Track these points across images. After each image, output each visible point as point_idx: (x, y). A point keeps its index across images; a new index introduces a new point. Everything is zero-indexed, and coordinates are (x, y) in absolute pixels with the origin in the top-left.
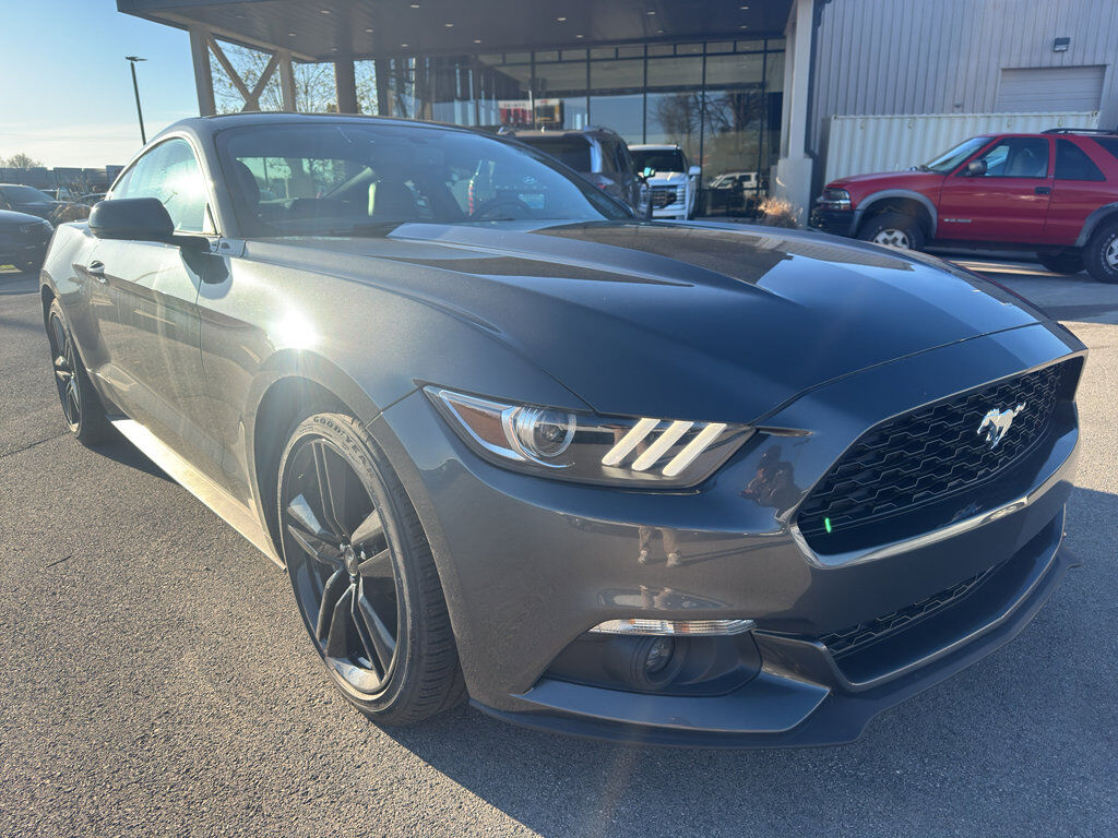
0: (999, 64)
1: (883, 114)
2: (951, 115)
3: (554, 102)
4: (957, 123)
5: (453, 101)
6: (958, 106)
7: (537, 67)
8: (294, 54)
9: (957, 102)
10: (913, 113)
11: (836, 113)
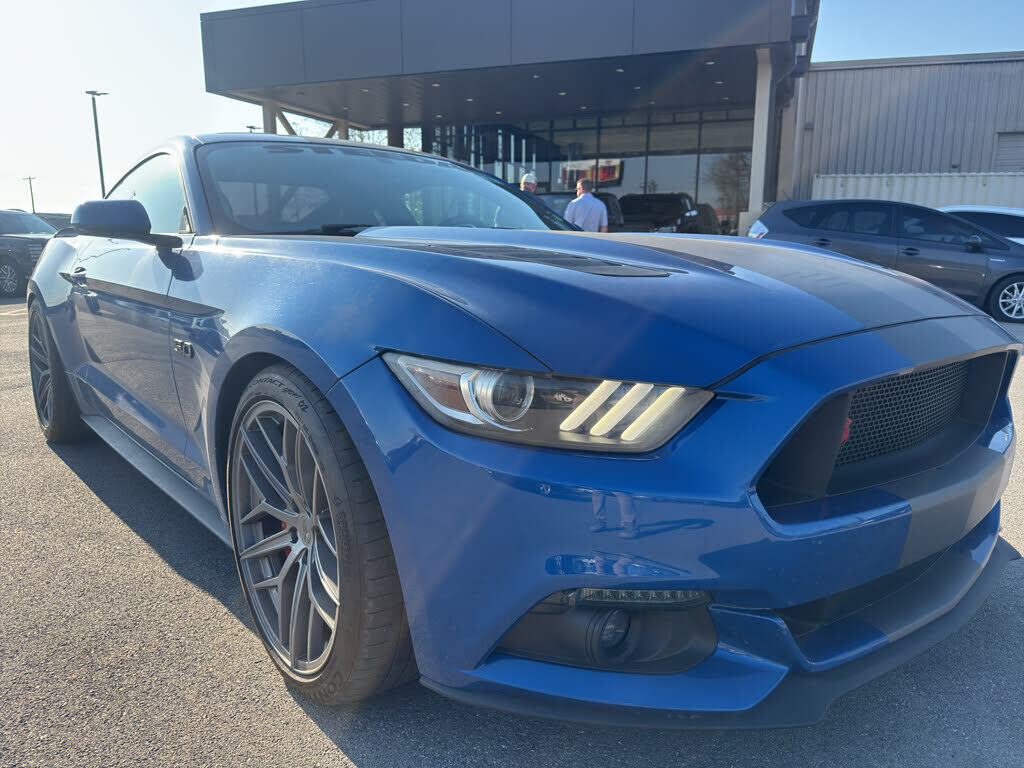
0: (995, 129)
1: (863, 173)
2: (927, 174)
3: (616, 162)
4: (933, 181)
5: (493, 162)
6: (954, 167)
7: (555, 134)
8: (351, 124)
9: (955, 162)
10: (891, 172)
11: (818, 172)
